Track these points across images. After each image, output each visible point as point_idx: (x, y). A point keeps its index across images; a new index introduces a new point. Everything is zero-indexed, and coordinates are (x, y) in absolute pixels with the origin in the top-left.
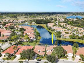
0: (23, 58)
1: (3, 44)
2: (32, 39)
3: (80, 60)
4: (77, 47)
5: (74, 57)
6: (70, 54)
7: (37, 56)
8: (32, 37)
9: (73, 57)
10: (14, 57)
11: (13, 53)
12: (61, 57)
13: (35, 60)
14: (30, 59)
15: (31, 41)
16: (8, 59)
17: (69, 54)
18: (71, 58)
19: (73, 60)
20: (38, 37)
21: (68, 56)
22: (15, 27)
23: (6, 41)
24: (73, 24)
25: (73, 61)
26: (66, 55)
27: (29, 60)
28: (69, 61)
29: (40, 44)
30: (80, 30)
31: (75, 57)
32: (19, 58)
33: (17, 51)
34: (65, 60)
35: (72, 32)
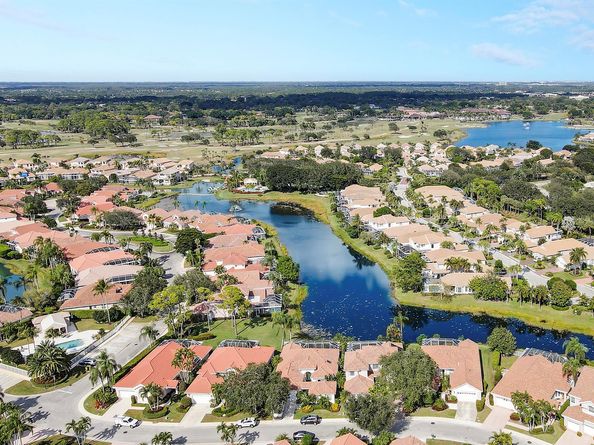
0: (230, 412)
1: (102, 333)
2: (256, 300)
3: (514, 418)
4: (505, 351)
5: (487, 403)
6: (467, 388)
7: (298, 402)
8: (260, 291)
9: (481, 406)
10: (179, 404)
11: (173, 384)
12: (420, 403)
13: (291, 424)
14: (264, 416)
15: (253, 315)
16: (153, 413)
17: (460, 389)
18: (468, 408)
19: (481, 419)
20: (288, 289)
21: (455, 401)
23: (117, 316)
24: (504, 199)
25: (478, 425)
26: (443, 396)
27: (262, 422)
28: (458, 427)
29: (305, 330)
30: (542, 241)
31: (492, 403)
32: (210, 411)
33: (194, 374)
34: (440, 420)
35: (488, 257)
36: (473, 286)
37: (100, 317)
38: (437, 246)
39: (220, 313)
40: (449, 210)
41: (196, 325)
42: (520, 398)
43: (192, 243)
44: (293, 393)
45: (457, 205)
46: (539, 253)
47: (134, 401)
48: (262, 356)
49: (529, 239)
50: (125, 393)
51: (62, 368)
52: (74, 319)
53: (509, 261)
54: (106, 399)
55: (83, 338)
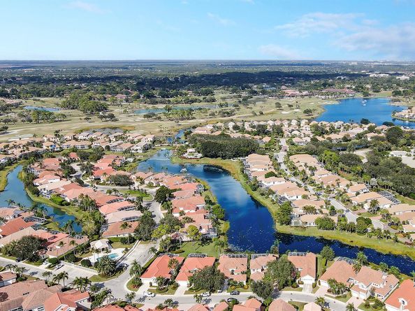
0: (197, 289)
1: (127, 250)
2: (204, 231)
3: (329, 291)
4: (329, 259)
5: (318, 284)
6: (308, 277)
7: (229, 284)
8: (205, 226)
9: (314, 286)
10: (172, 286)
11: (169, 276)
12: (285, 285)
13: (226, 294)
14: (213, 291)
15: (202, 240)
16: (161, 291)
17: (305, 278)
18: (309, 287)
19: (314, 292)
20: (219, 224)
21: (303, 283)
22: (133, 177)
23: (132, 240)
24: (341, 164)
25: (312, 295)
26: (297, 281)
27: (212, 294)
28: (303, 295)
29: (229, 247)
30: (358, 194)
31: (320, 284)
32: (188, 289)
34: (295, 292)
35: (327, 203)
36: (316, 222)
37: (124, 241)
38: (300, 197)
39: (185, 239)
40: (308, 172)
41: (174, 245)
42: (331, 282)
43: (165, 196)
44: (226, 280)
45: (313, 169)
46: (356, 200)
47: (151, 284)
48: (209, 262)
49: (351, 193)
50: (146, 281)
51: (114, 269)
52: (110, 242)
53: (339, 206)
54: (137, 284)
55: (117, 252)
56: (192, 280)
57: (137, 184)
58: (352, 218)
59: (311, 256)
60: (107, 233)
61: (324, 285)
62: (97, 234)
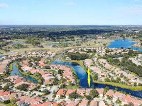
0: (71, 98)
1: (51, 87)
2: (72, 82)
6: (101, 94)
7: (80, 97)
9: (103, 97)
10: (64, 97)
11: (63, 94)
12: (95, 97)
13: (79, 99)
15: (72, 85)
16: (61, 98)
20: (77, 80)
21: (100, 96)
22: (51, 66)
23: (52, 85)
24: (113, 62)
25: (102, 99)
26: (98, 96)
27: (75, 99)
28: (100, 99)
29: (80, 87)
32: (68, 98)
33: (66, 93)
34: (98, 99)
35: (108, 74)
36: (105, 79)
37: (50, 85)
38: (100, 72)
39: (67, 84)
40: (103, 65)
41: (64, 86)
43: (61, 72)
44: (79, 95)
45: (105, 64)
48: (75, 90)
49: (115, 71)
50: (57, 96)
51: (48, 93)
52: (46, 85)
53: (111, 75)
54: (55, 97)
55: (48, 88)
56: (70, 95)
57: (52, 68)
58: (115, 78)
59: (103, 89)
60: (45, 83)
61: (106, 97)
62: (42, 83)
